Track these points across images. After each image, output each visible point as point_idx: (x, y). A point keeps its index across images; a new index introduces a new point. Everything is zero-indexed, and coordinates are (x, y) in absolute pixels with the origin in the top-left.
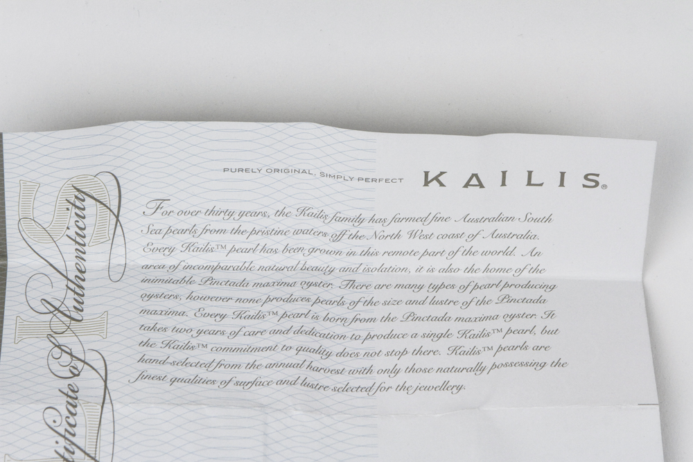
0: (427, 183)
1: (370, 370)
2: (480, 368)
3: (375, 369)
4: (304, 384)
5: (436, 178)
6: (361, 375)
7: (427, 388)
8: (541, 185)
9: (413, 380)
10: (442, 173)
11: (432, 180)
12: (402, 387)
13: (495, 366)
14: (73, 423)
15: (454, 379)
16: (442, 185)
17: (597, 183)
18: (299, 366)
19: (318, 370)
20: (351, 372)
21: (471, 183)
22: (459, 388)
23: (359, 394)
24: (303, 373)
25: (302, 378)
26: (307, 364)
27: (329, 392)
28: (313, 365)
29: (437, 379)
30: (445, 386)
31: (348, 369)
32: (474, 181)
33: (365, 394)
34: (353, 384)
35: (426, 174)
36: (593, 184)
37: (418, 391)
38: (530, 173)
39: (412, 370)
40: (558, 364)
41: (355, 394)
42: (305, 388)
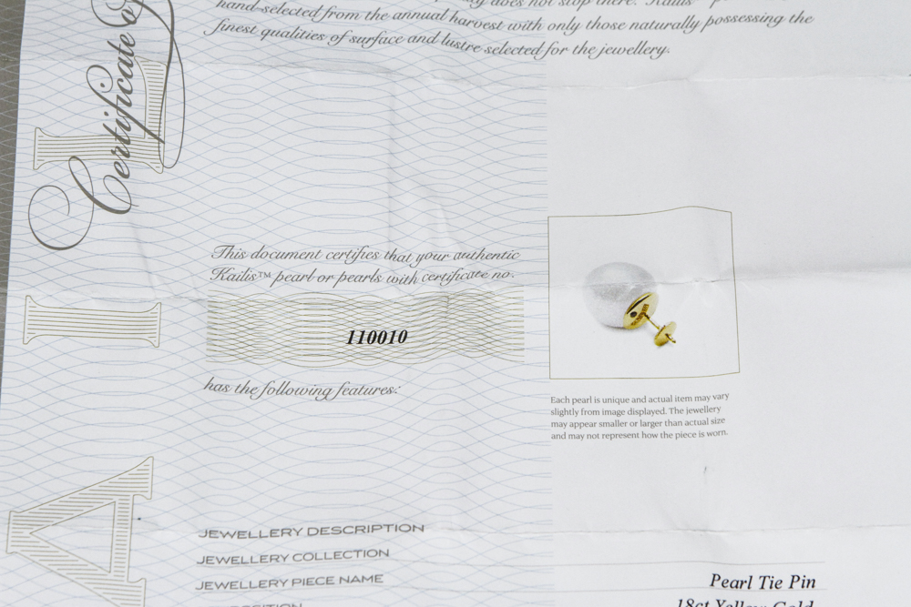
1: (538, 25)
2: (690, 24)
3: (545, 23)
4: (446, 42)
6: (526, 32)
7: (615, 51)
9: (597, 39)
12: (583, 49)
13: (711, 21)
14: (129, 88)
15: (654, 38)
18: (439, 17)
19: (466, 23)
20: (512, 27)
22: (661, 51)
23: (523, 57)
24: (445, 27)
25: (444, 34)
26: (450, 14)
27: (481, 54)
28: (459, 16)
29: (631, 38)
30: (641, 49)
31: (507, 23)
33: (529, 57)
34: (515, 43)
37: (604, 54)
39: (596, 25)
40: (799, 18)
41: (516, 57)
42: (448, 48)
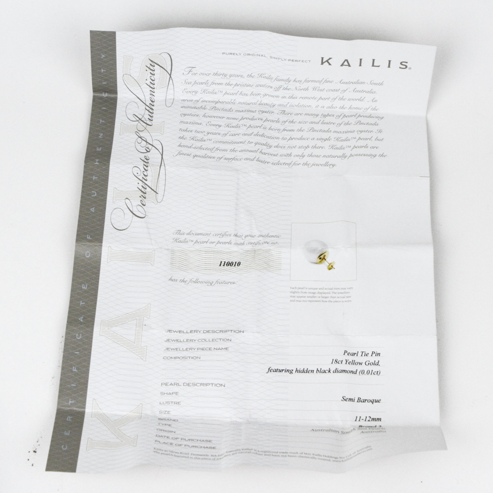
0: (322, 63)
1: (290, 155)
2: (344, 156)
3: (293, 154)
4: (258, 160)
5: (327, 61)
6: (286, 157)
7: (317, 165)
8: (379, 66)
9: (311, 160)
10: (330, 59)
11: (325, 62)
12: (306, 164)
13: (351, 155)
15: (331, 161)
16: (330, 64)
17: (406, 67)
18: (256, 151)
19: (265, 154)
20: (281, 156)
21: (344, 64)
22: (333, 165)
23: (284, 166)
24: (258, 155)
25: (257, 158)
26: (260, 150)
27: (270, 165)
28: (263, 151)
29: (323, 161)
30: (326, 164)
31: (279, 154)
32: (346, 63)
33: (287, 166)
34: (282, 161)
35: (322, 58)
36: (404, 67)
37: (313, 166)
38: (374, 60)
39: (311, 156)
40: (382, 155)
41: (282, 166)
42: (258, 162)
